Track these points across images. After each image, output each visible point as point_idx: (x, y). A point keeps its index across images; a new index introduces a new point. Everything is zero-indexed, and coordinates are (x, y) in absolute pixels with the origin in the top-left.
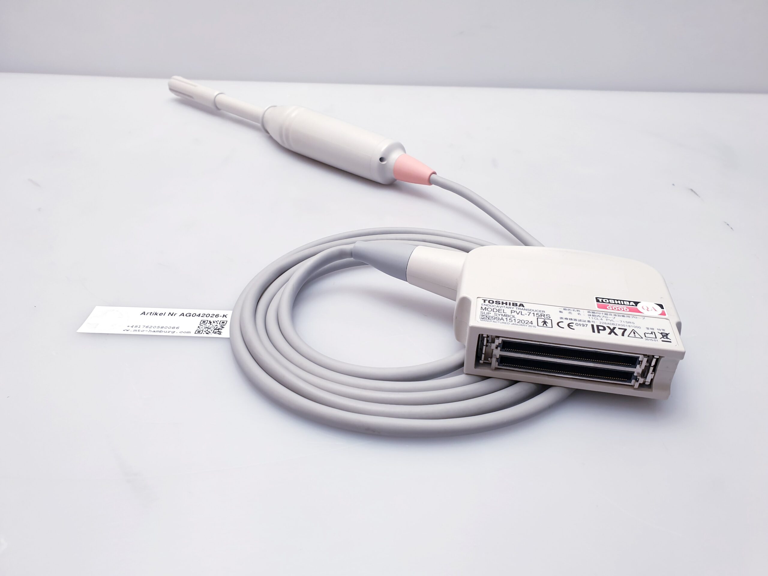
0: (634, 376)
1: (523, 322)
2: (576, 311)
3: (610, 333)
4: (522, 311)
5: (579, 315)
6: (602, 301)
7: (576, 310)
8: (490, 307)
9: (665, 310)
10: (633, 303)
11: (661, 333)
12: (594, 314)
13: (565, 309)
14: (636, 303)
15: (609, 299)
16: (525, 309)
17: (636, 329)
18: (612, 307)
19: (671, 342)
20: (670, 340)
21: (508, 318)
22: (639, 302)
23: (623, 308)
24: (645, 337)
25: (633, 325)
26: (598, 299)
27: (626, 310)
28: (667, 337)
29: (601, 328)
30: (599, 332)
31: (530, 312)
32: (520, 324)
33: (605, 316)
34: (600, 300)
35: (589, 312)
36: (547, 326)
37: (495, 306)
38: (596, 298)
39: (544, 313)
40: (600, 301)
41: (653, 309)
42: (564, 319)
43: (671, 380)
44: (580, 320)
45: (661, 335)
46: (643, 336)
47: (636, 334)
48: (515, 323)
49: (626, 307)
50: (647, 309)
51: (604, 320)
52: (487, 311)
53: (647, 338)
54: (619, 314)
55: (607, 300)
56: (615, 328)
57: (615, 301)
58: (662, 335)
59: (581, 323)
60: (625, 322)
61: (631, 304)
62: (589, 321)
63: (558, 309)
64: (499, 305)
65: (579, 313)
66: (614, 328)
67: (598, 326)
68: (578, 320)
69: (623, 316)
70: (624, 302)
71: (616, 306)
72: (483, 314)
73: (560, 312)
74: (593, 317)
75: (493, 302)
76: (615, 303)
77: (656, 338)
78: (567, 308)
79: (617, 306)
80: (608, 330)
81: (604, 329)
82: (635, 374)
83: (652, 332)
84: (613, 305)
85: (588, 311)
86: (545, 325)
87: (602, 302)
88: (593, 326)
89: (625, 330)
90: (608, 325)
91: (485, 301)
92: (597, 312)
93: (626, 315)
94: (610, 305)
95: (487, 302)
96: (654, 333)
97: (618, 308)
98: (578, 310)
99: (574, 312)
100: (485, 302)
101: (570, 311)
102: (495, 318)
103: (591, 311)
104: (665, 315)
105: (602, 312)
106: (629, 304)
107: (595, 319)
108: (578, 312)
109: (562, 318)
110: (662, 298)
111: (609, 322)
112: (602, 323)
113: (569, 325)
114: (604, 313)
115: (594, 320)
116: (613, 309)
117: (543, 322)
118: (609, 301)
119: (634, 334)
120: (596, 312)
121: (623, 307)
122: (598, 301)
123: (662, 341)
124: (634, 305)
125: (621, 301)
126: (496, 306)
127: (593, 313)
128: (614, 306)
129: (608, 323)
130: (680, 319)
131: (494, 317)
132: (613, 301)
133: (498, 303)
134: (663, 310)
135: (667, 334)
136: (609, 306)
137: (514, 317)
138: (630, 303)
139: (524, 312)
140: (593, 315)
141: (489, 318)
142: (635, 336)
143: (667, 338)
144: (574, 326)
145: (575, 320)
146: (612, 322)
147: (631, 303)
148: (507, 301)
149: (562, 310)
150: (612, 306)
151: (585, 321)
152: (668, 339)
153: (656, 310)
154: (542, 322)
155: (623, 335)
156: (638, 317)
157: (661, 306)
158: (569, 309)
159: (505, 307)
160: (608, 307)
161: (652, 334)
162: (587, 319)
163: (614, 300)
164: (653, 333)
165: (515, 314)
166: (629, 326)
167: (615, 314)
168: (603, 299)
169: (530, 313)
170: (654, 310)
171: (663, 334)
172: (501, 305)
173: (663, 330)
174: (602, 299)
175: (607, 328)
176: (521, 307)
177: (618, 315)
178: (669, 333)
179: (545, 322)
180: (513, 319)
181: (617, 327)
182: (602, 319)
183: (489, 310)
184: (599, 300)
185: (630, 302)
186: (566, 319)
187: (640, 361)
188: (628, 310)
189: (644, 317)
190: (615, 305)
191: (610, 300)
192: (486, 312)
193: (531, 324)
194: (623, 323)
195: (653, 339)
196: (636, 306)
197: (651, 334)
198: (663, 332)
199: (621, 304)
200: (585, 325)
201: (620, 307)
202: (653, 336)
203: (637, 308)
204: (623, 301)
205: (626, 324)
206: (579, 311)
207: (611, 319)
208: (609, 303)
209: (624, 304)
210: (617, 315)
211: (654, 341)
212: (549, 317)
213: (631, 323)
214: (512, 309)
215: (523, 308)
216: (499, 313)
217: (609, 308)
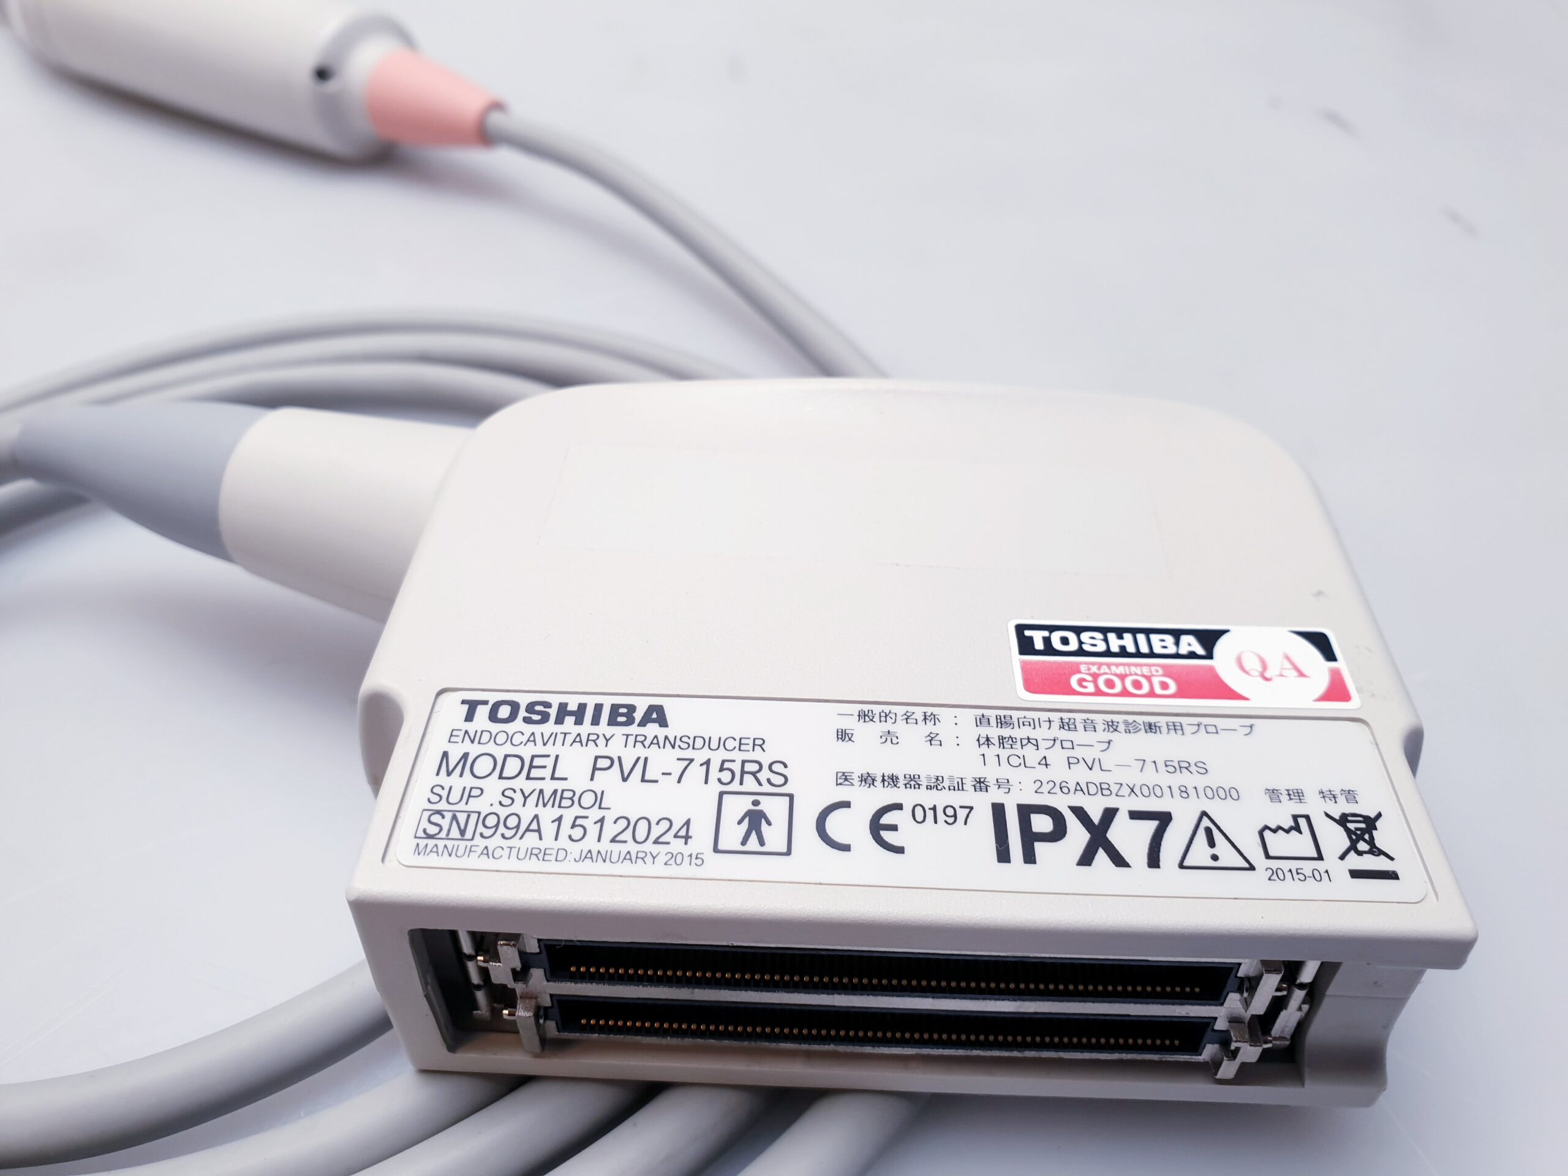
0: (1213, 1030)
1: (642, 827)
2: (920, 718)
3: (1086, 859)
4: (653, 753)
5: (936, 748)
6: (1047, 641)
7: (919, 712)
8: (491, 748)
9: (1341, 664)
10: (1191, 639)
11: (1343, 820)
12: (1006, 732)
13: (863, 716)
14: (1209, 639)
15: (1078, 630)
16: (666, 738)
17: (1216, 810)
18: (1095, 677)
19: (1392, 876)
20: (1392, 859)
21: (569, 815)
22: (1222, 632)
23: (1148, 678)
24: (1268, 856)
25: (1200, 781)
26: (1027, 633)
27: (1165, 686)
28: (1371, 842)
29: (1042, 824)
30: (1030, 857)
31: (689, 754)
32: (624, 848)
33: (1064, 735)
34: (1038, 638)
35: (981, 721)
36: (762, 843)
37: (517, 739)
38: (1020, 629)
39: (757, 755)
40: (1039, 645)
41: (1288, 665)
42: (856, 782)
43: (1388, 1026)
44: (936, 784)
45: (1340, 830)
46: (1255, 855)
47: (1222, 847)
48: (595, 847)
49: (1163, 666)
50: (1260, 669)
51: (1058, 771)
52: (468, 781)
53: (1274, 864)
54: (1130, 718)
55: (1071, 636)
56: (1116, 810)
57: (1106, 640)
58: (1349, 832)
59: (941, 798)
60: (1161, 766)
61: (1184, 650)
62: (980, 784)
63: (833, 718)
64: (537, 729)
65: (935, 730)
66: (1110, 814)
67: (1025, 812)
68: (924, 782)
69: (1150, 725)
70: (1154, 638)
71: (1113, 668)
72: (443, 806)
73: (843, 735)
74: (1001, 751)
75: (515, 706)
76: (1108, 653)
77: (1320, 857)
78: (878, 709)
79: (1117, 665)
80: (1078, 836)
81: (1059, 833)
82: (1221, 1025)
83: (1295, 818)
84: (1100, 665)
85: (980, 712)
86: (753, 844)
87: (1049, 650)
88: (998, 810)
89: (1164, 819)
90: (1079, 800)
91: (472, 706)
92: (1021, 714)
93: (1162, 721)
94: (1083, 668)
95: (482, 712)
96: (1307, 818)
97: (1122, 677)
98: (929, 710)
99: (912, 727)
100: (469, 717)
101: (888, 726)
102: (497, 826)
103: (992, 714)
104: (1345, 696)
105: (1044, 716)
106: (1172, 650)
107: (1015, 761)
108: (930, 727)
109: (844, 778)
110: (1320, 593)
111: (1080, 774)
112: (1046, 788)
113: (876, 827)
114: (1055, 716)
115: (1005, 772)
116: (1098, 692)
117: (747, 820)
118: (1081, 643)
119: (1212, 843)
120: (1016, 715)
121: (1145, 670)
122: (1026, 646)
123: (1356, 874)
124: (1200, 651)
125: (1134, 631)
126: (524, 739)
127: (1002, 722)
128: (1104, 669)
129: (1078, 788)
130: (1417, 716)
131: (491, 821)
132: (1099, 636)
133: (538, 713)
134: (1332, 664)
135: (1371, 823)
136: (1079, 672)
137: (599, 800)
138: (1177, 643)
139: (662, 760)
140: (1002, 739)
141: (463, 832)
142: (1215, 858)
143: (1375, 851)
144: (906, 832)
145: (913, 782)
146: (1097, 776)
147: (1185, 639)
148: (583, 699)
149: (851, 724)
150: (1094, 669)
151: (960, 787)
152: (1381, 853)
153: (1301, 674)
154: (740, 822)
155: (1154, 861)
156: (1221, 723)
157: (1321, 642)
158: (887, 708)
159: (570, 739)
160: (1074, 681)
161: (1297, 828)
162: (971, 769)
163: (1104, 631)
164: (1303, 822)
165: (608, 780)
166: (1184, 792)
167: (1109, 717)
168: (1052, 629)
169: (692, 760)
170: (1295, 673)
171: (1351, 826)
172: (550, 727)
173: (1350, 795)
174: (1046, 634)
175: (1072, 822)
176: (652, 729)
177: (1126, 723)
178: (1379, 815)
179: (755, 820)
180: (595, 814)
181: (1125, 804)
182: (1045, 762)
183: (483, 766)
184: (1031, 639)
185: (1177, 634)
186: (867, 780)
187: (1242, 979)
188: (1173, 688)
189: (1249, 722)
190: (1109, 665)
191: (1085, 636)
192: (458, 783)
193: (677, 845)
194: (1150, 777)
195: (1307, 867)
196: (1209, 656)
197: (1294, 833)
198: (1349, 809)
199: (1138, 654)
200: (962, 814)
201: (1133, 669)
202: (1301, 844)
203: (1212, 669)
204: (1148, 632)
205: (1164, 779)
206: (935, 718)
207: (1089, 754)
208: (1081, 652)
209: (1152, 655)
210: (1121, 728)
211: (1311, 881)
212: (782, 780)
213: (1193, 768)
214: (602, 750)
215: (661, 732)
216: (529, 785)
217: (1081, 682)
